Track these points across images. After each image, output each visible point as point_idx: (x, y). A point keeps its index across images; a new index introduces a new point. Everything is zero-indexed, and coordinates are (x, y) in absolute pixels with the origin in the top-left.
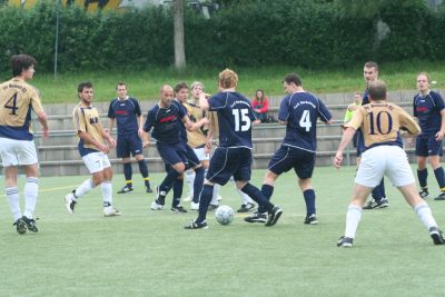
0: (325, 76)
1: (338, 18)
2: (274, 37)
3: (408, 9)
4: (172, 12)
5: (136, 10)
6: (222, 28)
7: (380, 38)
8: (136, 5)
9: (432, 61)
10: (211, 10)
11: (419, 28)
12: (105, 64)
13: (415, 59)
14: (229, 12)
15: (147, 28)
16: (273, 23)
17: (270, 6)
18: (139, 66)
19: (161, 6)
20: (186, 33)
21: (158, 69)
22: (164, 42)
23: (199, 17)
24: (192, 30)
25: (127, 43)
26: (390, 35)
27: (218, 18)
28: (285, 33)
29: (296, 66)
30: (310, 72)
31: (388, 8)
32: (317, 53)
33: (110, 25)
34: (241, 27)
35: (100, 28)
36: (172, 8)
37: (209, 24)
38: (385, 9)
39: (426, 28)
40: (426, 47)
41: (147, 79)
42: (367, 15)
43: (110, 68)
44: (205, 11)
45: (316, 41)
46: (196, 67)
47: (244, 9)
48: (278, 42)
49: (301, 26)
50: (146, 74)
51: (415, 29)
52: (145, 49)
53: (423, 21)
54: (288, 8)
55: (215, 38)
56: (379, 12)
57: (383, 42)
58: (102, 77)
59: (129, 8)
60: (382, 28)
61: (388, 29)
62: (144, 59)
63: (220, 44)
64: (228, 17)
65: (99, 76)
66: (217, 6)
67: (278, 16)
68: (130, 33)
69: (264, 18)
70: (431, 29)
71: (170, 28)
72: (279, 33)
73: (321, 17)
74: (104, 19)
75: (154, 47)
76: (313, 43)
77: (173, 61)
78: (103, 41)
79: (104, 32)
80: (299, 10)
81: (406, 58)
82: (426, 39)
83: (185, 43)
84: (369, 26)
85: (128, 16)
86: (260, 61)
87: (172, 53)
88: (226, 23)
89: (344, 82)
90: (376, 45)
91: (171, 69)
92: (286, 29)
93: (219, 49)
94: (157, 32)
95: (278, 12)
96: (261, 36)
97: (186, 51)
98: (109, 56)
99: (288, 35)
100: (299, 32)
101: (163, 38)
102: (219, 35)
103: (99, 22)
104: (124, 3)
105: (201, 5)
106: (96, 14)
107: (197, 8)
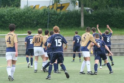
0: (123, 30)
2: (109, 19)
4: (81, 12)
6: (94, 17)
8: (70, 10)
10: (91, 11)
12: (62, 26)
14: (96, 12)
15: (73, 16)
16: (109, 15)
17: (108, 10)
18: (71, 27)
19: (77, 10)
21: (76, 28)
22: (78, 20)
23: (88, 13)
24: (86, 17)
25: (68, 20)
27: (93, 14)
29: (115, 27)
30: (119, 29)
32: (121, 24)
33: (63, 15)
34: (100, 16)
35: (61, 16)
36: (81, 11)
37: (91, 15)
41: (73, 30)
43: (63, 27)
44: (90, 12)
45: (120, 21)
47: (101, 11)
48: (110, 21)
49: (116, 16)
50: (73, 29)
52: (73, 22)
54: (113, 11)
55: (92, 19)
59: (68, 10)
62: (72, 25)
63: (94, 21)
64: (96, 14)
66: (93, 10)
67: (110, 14)
68: (69, 17)
69: (106, 14)
71: (80, 16)
73: (122, 14)
74: (61, 13)
75: (76, 22)
77: (81, 25)
78: (61, 20)
80: (116, 12)
83: (84, 21)
85: (68, 13)
87: (80, 23)
88: (96, 15)
91: (80, 28)
92: (112, 17)
94: (76, 17)
95: (110, 12)
96: (105, 19)
97: (84, 23)
98: (63, 24)
99: (113, 19)
100: (116, 18)
101: (78, 19)
102: (94, 18)
103: (60, 14)
104: (67, 9)
105: (89, 10)
106: (59, 12)
107: (88, 11)
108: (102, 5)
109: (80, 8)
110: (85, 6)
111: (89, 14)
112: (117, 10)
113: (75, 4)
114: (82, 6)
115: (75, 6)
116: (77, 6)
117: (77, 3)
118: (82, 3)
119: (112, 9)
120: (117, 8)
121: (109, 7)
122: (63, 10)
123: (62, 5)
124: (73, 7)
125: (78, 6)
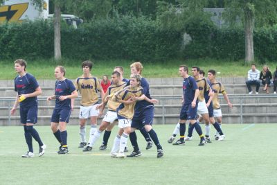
0: (149, 66)
1: (159, 31)
2: (118, 41)
3: (203, 26)
4: (53, 25)
5: (30, 22)
6: (85, 35)
7: (185, 44)
8: (30, 19)
9: (218, 59)
10: (78, 23)
11: (210, 38)
12: (10, 56)
13: (207, 57)
14: (89, 25)
15: (37, 33)
16: (117, 33)
17: (116, 22)
18: (31, 58)
19: (46, 20)
20: (62, 37)
21: (43, 60)
22: (47, 43)
23: (70, 27)
24: (64, 35)
25: (24, 43)
26: (192, 42)
27: (82, 28)
28: (125, 39)
31: (190, 25)
32: (145, 52)
33: (13, 31)
34: (97, 34)
35: (7, 33)
37: (77, 32)
38: (188, 26)
39: (214, 38)
40: (214, 50)
41: (36, 66)
42: (177, 29)
43: (12, 58)
44: (74, 24)
45: (144, 45)
46: (68, 60)
47: (99, 23)
48: (120, 45)
49: (135, 35)
50: (35, 63)
51: (207, 39)
52: (35, 47)
53: (212, 34)
54: (127, 24)
55: (80, 41)
56: (184, 27)
57: (187, 46)
58: (8, 64)
59: (25, 20)
60: (187, 38)
61: (190, 38)
62: (35, 54)
63: (83, 44)
64: (89, 29)
65: (6, 64)
66: (82, 21)
67: (121, 29)
68: (26, 36)
69: (112, 29)
70: (218, 39)
71: (52, 34)
72: (121, 39)
73: (149, 29)
74: (9, 27)
75: (42, 46)
76: (142, 46)
77: (53, 55)
78: (9, 41)
79: (10, 35)
80: (134, 24)
81: (201, 57)
82: (215, 45)
83: (61, 44)
84: (178, 36)
85: (25, 26)
86: (109, 57)
87: (52, 49)
88: (88, 31)
89: (162, 71)
90: (183, 48)
91: (52, 60)
92: (125, 36)
93: (83, 48)
94: (43, 36)
95: (121, 26)
96: (109, 40)
97: (62, 49)
98: (13, 51)
99: (127, 40)
100: (134, 39)
101: (47, 40)
102: (83, 39)
103: (7, 29)
104: (23, 17)
105: (72, 20)
106: (5, 24)
107: (69, 22)
108: (102, 8)
109: (52, 15)
110: (64, 11)
111: (73, 29)
112: (135, 20)
113: (40, 7)
114: (56, 11)
115: (41, 11)
116: (44, 10)
117: (44, 3)
118: (57, 3)
119: (126, 17)
120: (137, 16)
121: (119, 13)
122: (13, 20)
123: (10, 7)
124: (37, 11)
125: (47, 11)
